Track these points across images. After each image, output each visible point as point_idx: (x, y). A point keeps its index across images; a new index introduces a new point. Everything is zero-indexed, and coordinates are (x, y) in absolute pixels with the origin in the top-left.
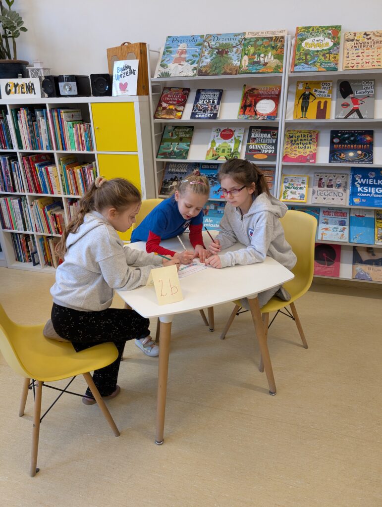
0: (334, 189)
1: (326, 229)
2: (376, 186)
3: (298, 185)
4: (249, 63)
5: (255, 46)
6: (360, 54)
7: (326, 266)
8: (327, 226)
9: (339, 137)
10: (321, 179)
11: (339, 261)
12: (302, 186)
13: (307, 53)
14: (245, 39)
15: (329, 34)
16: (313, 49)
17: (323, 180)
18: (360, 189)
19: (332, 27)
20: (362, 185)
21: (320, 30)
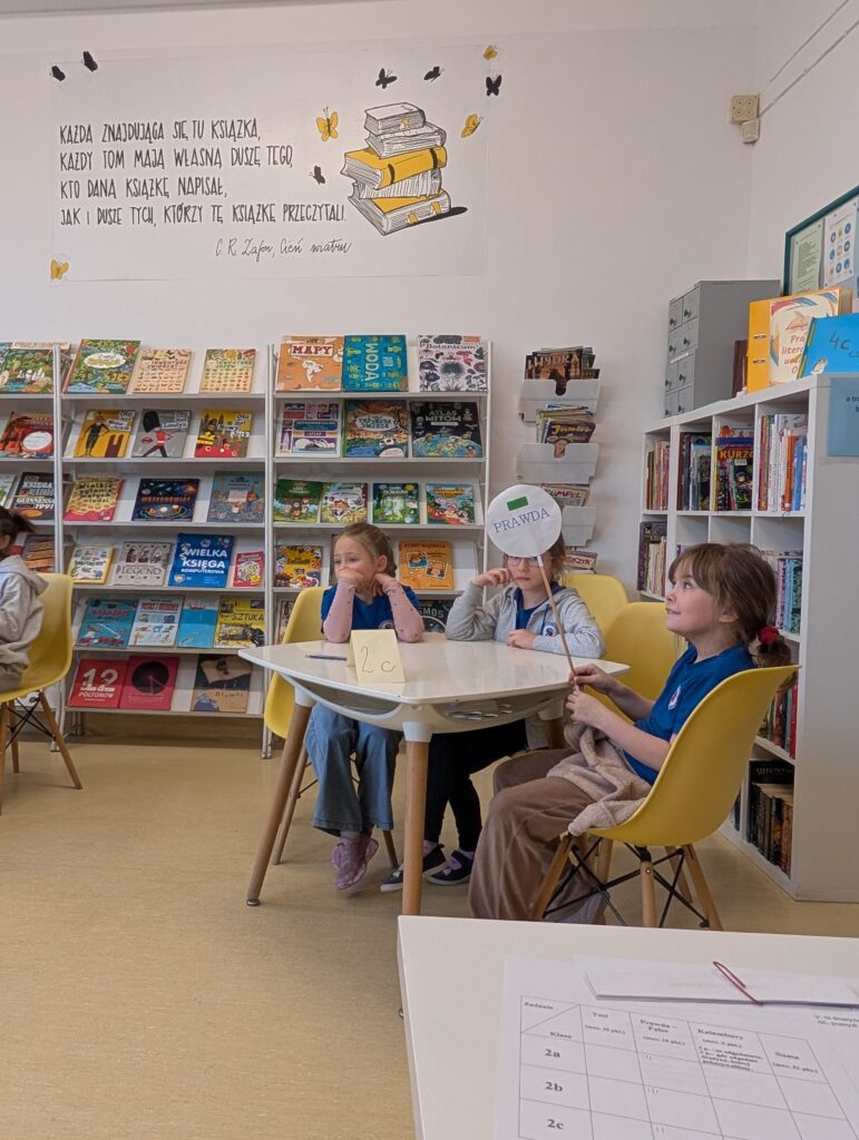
0: (148, 563)
1: (144, 629)
2: (209, 559)
3: (95, 559)
4: (9, 381)
5: (21, 360)
6: (157, 375)
7: (151, 694)
8: (145, 625)
9: (150, 488)
10: (132, 551)
11: (173, 686)
12: (101, 560)
13: (88, 371)
14: (10, 351)
15: (123, 350)
16: (98, 366)
17: (135, 553)
18: (185, 563)
19: (128, 342)
20: (189, 557)
21: (112, 344)
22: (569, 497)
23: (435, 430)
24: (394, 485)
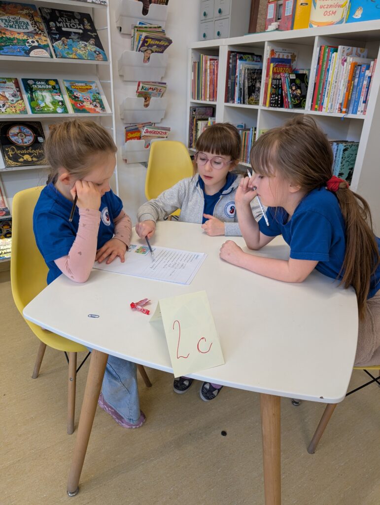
22: (155, 91)
23: (67, 35)
24: (40, 80)
